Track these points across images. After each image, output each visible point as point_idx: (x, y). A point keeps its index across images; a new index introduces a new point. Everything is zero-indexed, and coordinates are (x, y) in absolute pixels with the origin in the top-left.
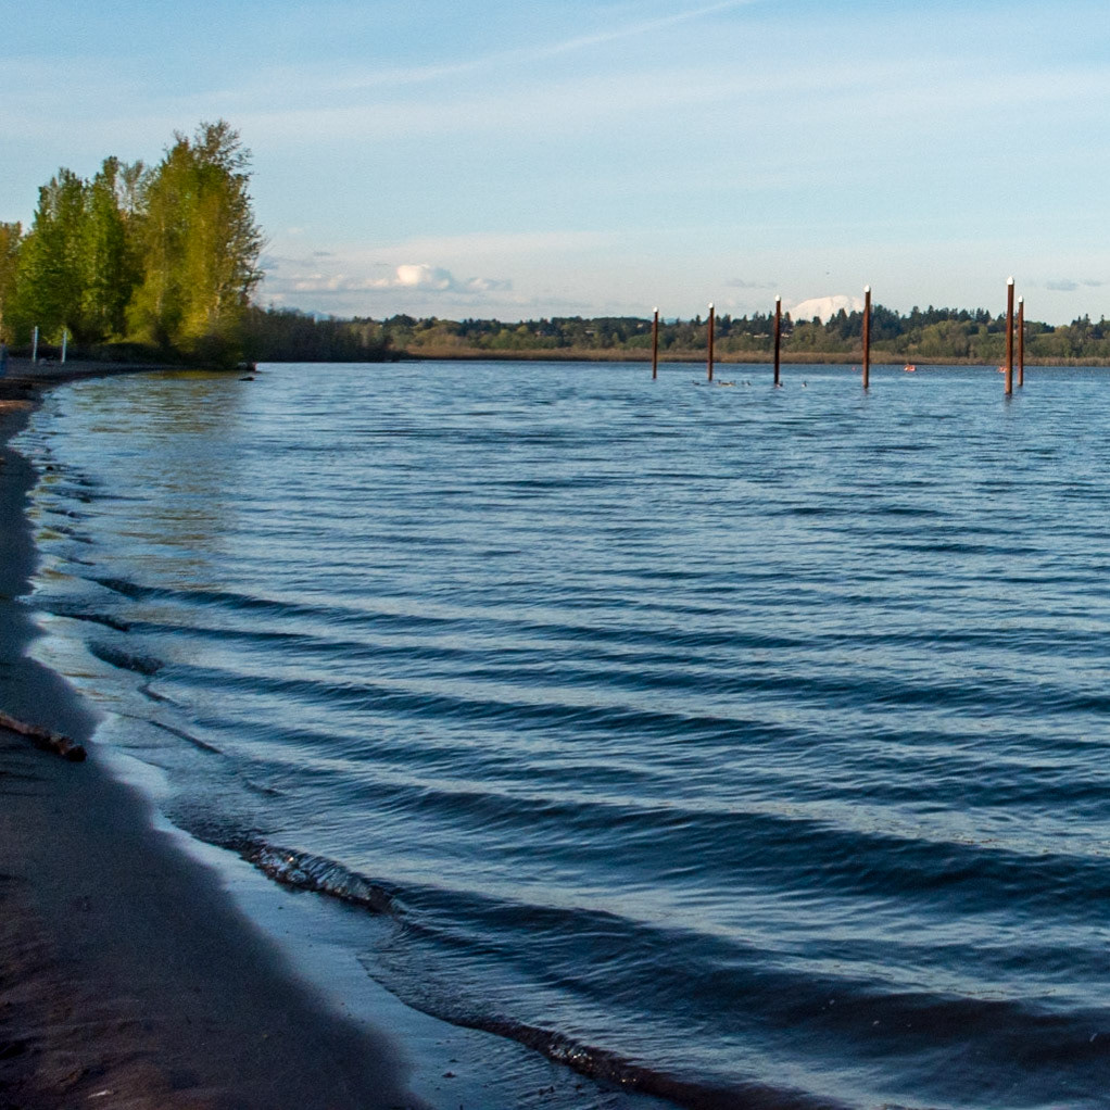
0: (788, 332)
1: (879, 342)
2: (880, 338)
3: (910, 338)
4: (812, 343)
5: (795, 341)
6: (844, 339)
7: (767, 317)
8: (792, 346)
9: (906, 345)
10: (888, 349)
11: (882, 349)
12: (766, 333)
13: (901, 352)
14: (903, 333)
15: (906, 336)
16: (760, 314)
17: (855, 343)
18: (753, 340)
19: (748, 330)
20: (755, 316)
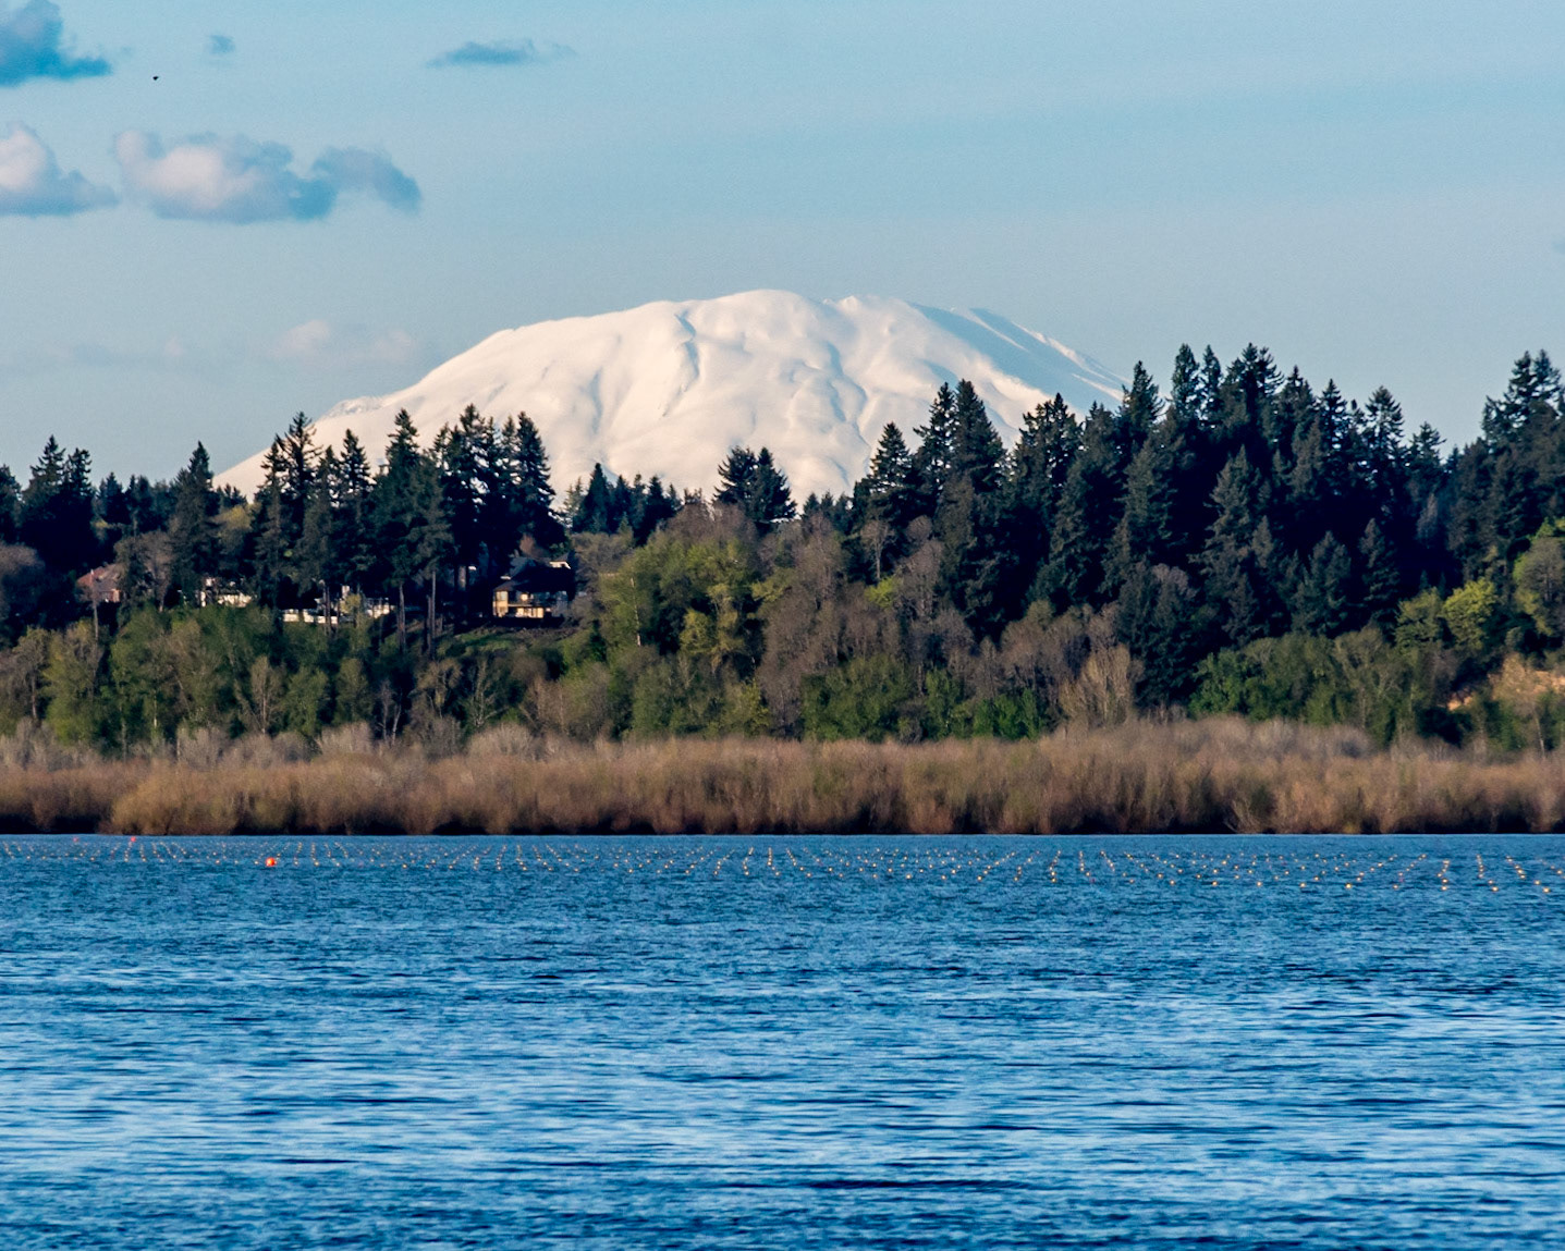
0: (538, 581)
1: (1260, 650)
2: (1272, 617)
3: (1498, 620)
4: (744, 665)
5: (598, 647)
6: (988, 626)
7: (377, 461)
8: (581, 689)
9: (1474, 673)
10: (1343, 704)
11: (1290, 704)
12: (373, 588)
13: (1445, 730)
14: (1451, 581)
15: (1474, 595)
16: (326, 437)
17: (1077, 654)
18: (281, 649)
19: (240, 563)
20: (289, 457)
